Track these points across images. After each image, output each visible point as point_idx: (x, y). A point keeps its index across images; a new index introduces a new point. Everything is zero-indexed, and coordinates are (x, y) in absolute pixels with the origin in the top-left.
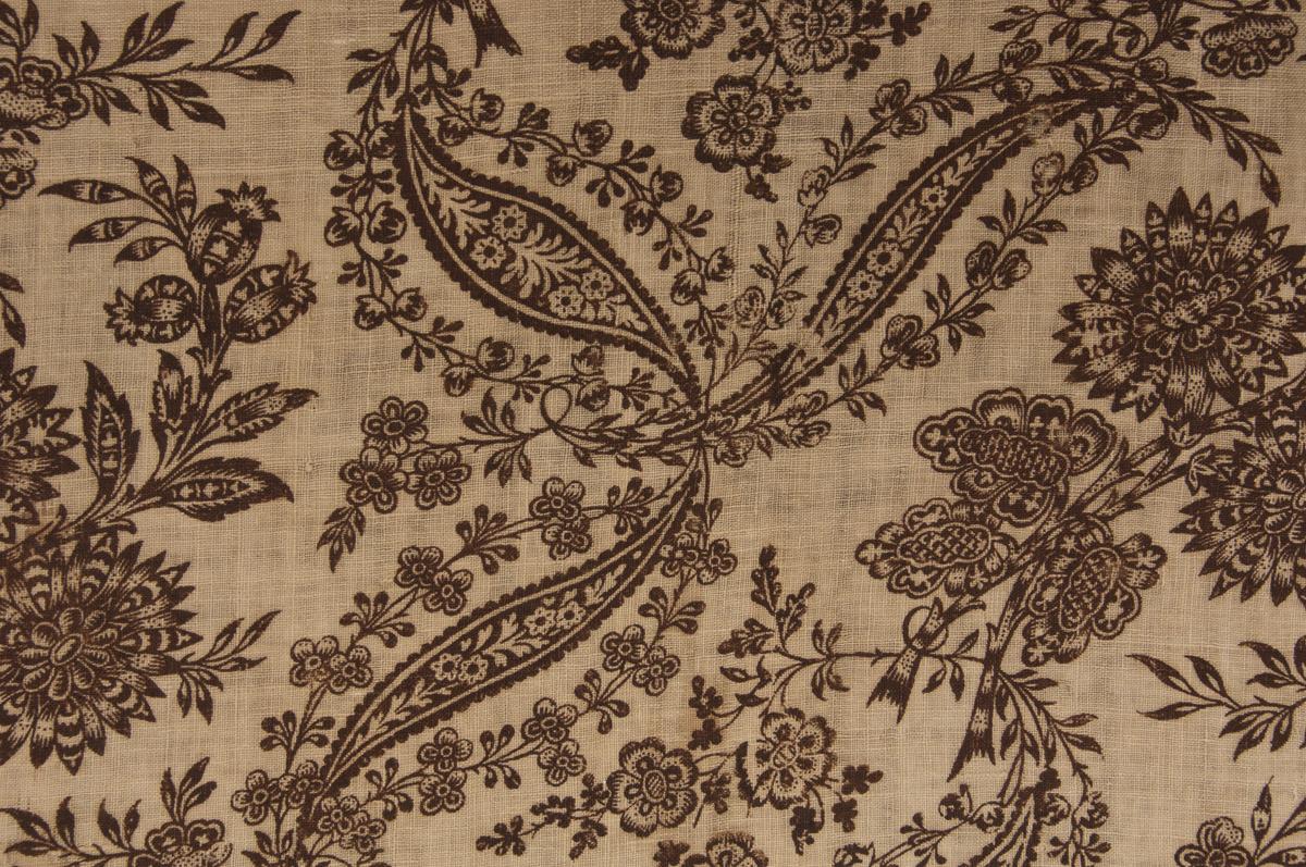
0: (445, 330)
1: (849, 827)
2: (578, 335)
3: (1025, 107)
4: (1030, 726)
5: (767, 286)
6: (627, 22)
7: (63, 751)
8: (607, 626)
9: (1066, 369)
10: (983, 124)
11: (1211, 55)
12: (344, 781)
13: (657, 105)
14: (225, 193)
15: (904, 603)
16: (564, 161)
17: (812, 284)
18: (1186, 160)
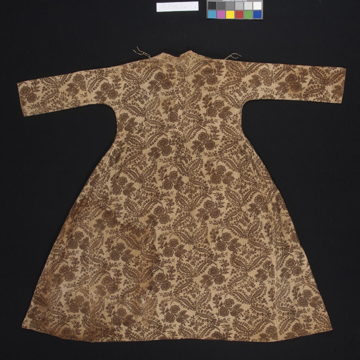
0: (181, 272)
1: (200, 294)
2: (187, 273)
3: (206, 262)
4: (208, 289)
5: (195, 270)
6: (188, 259)
7: (166, 290)
8: (188, 285)
9: (208, 274)
10: (204, 263)
11: (214, 260)
12: (177, 292)
13: (189, 262)
14: (172, 266)
15: (202, 284)
16: (186, 265)
17: (197, 270)
18: (213, 265)
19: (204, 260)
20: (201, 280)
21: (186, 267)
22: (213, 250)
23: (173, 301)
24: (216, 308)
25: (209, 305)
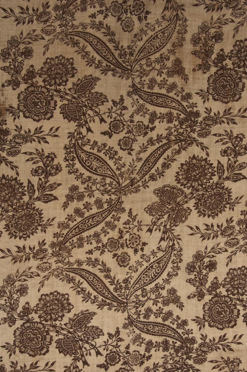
0: (82, 175)
1: (143, 251)
2: (102, 175)
3: (170, 141)
4: (171, 236)
5: (131, 168)
6: (110, 128)
7: (24, 238)
8: (106, 220)
9: (177, 182)
10: (164, 144)
11: (198, 134)
12: (66, 243)
13: (114, 141)
14: (49, 154)
15: (152, 217)
16: (100, 149)
17: (138, 168)
18: (195, 150)
19: (165, 133)
20: (149, 203)
21: (101, 155)
22: (197, 99)
23: (47, 278)
24: (195, 300)
25: (173, 291)
